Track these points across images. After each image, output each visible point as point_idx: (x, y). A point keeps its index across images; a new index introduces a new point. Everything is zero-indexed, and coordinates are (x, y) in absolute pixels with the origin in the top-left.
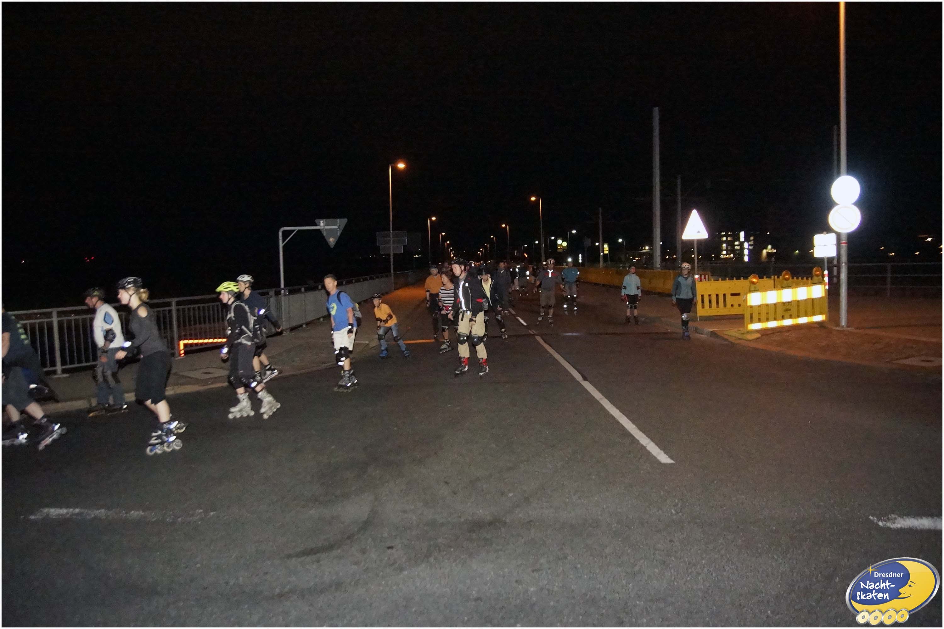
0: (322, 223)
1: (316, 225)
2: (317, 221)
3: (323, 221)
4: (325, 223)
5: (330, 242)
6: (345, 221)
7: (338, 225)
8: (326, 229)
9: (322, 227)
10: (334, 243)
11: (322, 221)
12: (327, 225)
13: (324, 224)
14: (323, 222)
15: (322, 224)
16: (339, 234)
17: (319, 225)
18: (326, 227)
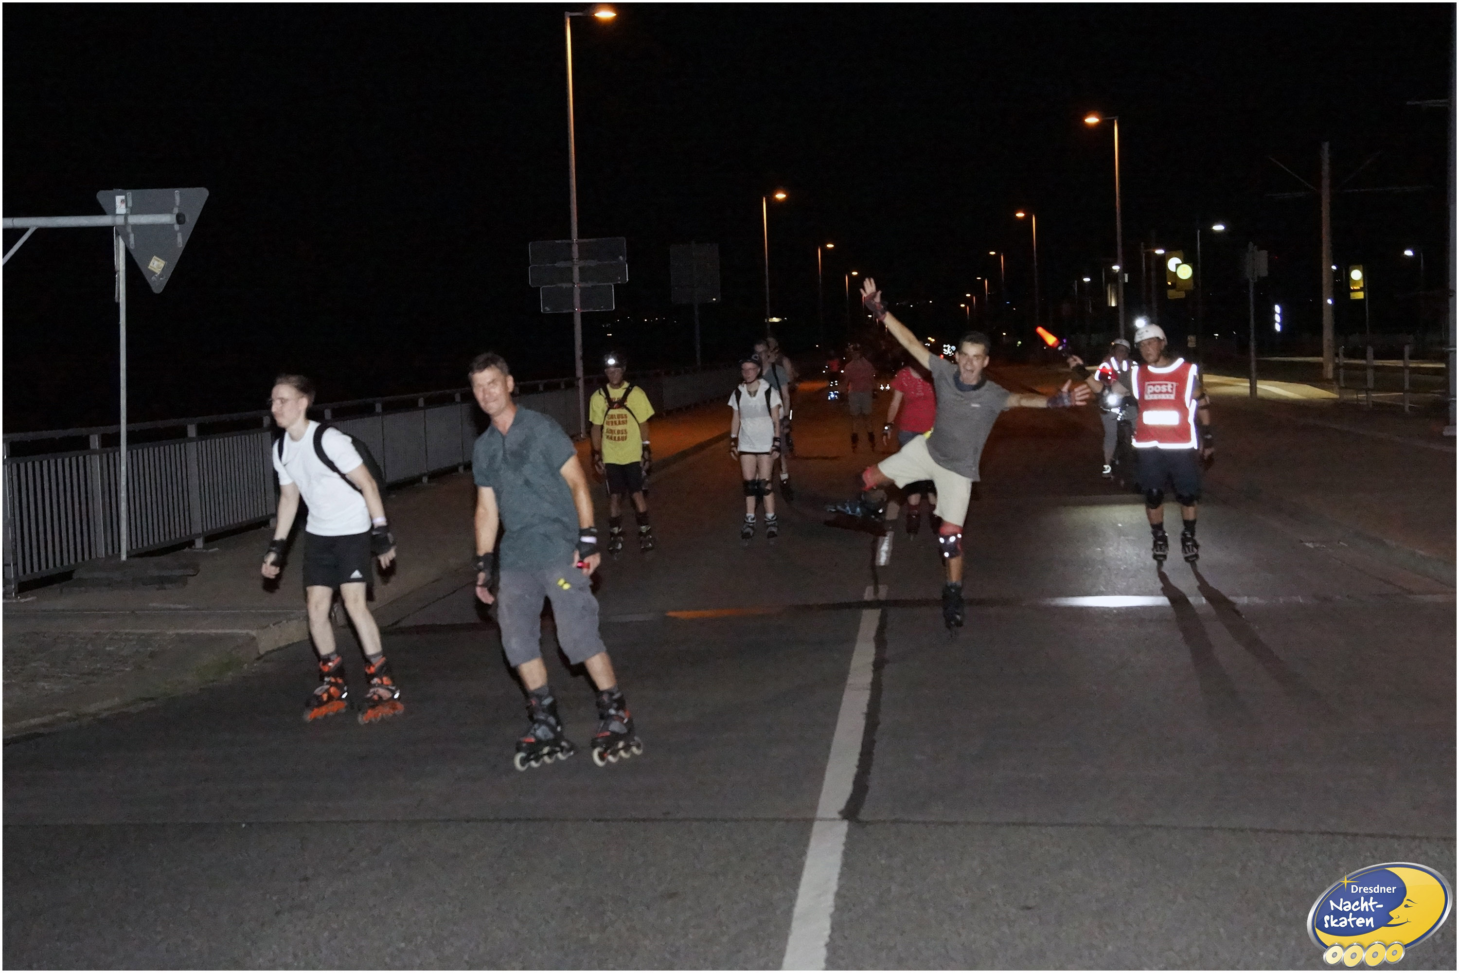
0: (121, 203)
1: (101, 212)
2: (102, 196)
3: (123, 197)
4: (130, 204)
5: (154, 273)
6: (200, 195)
7: (176, 211)
8: (136, 228)
9: (120, 221)
10: (164, 280)
11: (119, 199)
12: (134, 210)
13: (127, 206)
14: (122, 201)
15: (121, 209)
16: (181, 241)
17: (113, 213)
18: (134, 220)
